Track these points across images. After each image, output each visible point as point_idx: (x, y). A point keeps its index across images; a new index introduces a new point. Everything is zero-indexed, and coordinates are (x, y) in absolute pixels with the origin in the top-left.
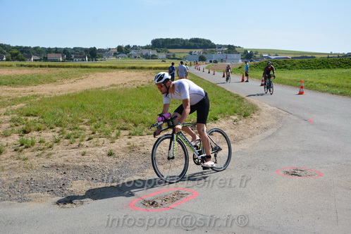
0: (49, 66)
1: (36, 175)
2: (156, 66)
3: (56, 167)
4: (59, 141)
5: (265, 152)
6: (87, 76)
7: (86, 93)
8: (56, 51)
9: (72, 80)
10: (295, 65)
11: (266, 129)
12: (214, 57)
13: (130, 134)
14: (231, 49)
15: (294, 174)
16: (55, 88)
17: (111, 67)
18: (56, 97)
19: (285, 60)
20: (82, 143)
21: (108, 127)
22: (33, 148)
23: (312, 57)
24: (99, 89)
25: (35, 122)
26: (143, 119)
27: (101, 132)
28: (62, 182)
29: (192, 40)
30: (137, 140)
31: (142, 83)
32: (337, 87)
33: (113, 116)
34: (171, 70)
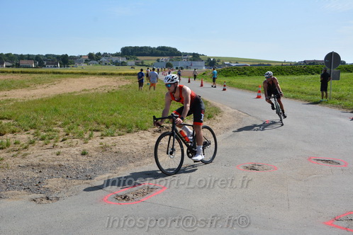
0: (22, 72)
1: (13, 175)
2: (126, 72)
3: (32, 166)
4: (34, 142)
5: (227, 149)
6: (60, 82)
7: (59, 98)
8: (29, 57)
9: (45, 86)
10: (253, 72)
11: (228, 129)
12: (180, 64)
13: (102, 135)
14: (196, 57)
15: (252, 169)
16: (28, 93)
17: (83, 73)
18: (29, 101)
19: (245, 67)
20: (57, 144)
21: (81, 129)
22: (8, 149)
23: (268, 65)
24: (72, 93)
25: (9, 125)
26: (114, 121)
27: (75, 133)
28: (38, 180)
29: (160, 48)
30: (109, 141)
31: (112, 88)
32: (290, 92)
33: (85, 118)
34: (140, 76)
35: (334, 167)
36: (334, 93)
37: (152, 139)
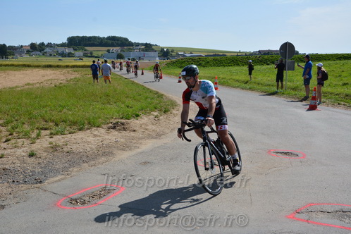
2: (74, 64)
5: (186, 145)
10: (208, 62)
12: (132, 55)
13: (51, 134)
14: (148, 47)
17: (25, 66)
19: (200, 58)
21: (26, 127)
23: (224, 55)
24: (13, 88)
26: (63, 118)
27: (19, 132)
29: (110, 38)
30: (59, 140)
31: (60, 81)
33: (31, 116)
35: (292, 159)
36: (289, 83)
37: (107, 137)
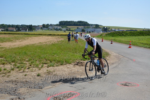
0: (9, 34)
2: (61, 34)
3: (12, 82)
4: (13, 69)
5: (112, 75)
6: (28, 39)
7: (27, 47)
8: (13, 26)
9: (20, 40)
10: (127, 34)
11: (113, 64)
12: (89, 30)
13: (48, 66)
14: (97, 26)
15: (126, 85)
16: (12, 44)
17: (39, 34)
18: (12, 48)
19: (123, 32)
20: (25, 70)
21: (37, 63)
23: (136, 30)
24: (34, 44)
25: (2, 60)
26: (54, 59)
27: (34, 65)
28: (14, 89)
29: (79, 22)
30: (51, 69)
31: (54, 42)
32: (147, 44)
33: (40, 57)
34: (69, 36)
37: (73, 69)
